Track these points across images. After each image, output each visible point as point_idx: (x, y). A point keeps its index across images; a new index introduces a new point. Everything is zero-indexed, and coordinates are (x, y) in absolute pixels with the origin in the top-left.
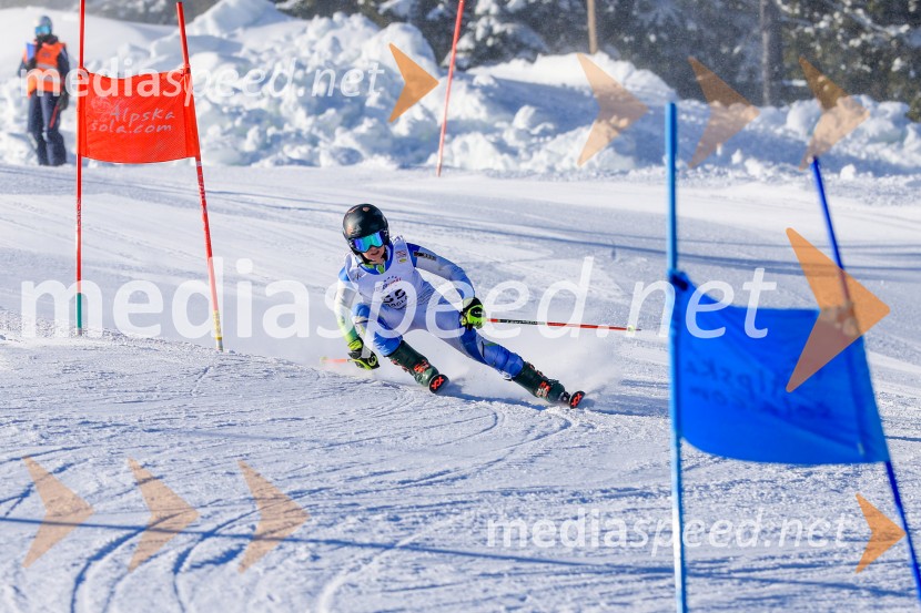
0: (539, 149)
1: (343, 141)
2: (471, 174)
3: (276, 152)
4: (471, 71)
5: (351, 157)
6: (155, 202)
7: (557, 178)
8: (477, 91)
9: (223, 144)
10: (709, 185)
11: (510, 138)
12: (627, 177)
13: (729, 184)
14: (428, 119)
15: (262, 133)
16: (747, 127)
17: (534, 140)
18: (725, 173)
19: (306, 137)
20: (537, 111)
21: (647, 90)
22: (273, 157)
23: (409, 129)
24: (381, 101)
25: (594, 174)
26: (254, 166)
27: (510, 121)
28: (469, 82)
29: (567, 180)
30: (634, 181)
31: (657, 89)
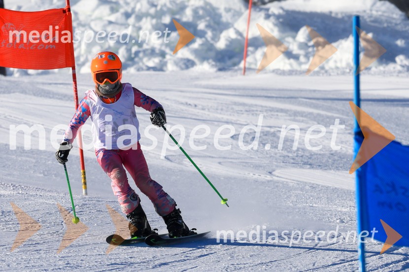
0: (314, 56)
1: (183, 54)
2: (266, 73)
3: (138, 63)
4: (269, 6)
5: (188, 64)
6: (50, 98)
7: (323, 74)
8: (272, 19)
11: (294, 48)
14: (239, 37)
15: (129, 50)
17: (310, 50)
19: (157, 51)
21: (386, 14)
22: (135, 66)
23: (227, 45)
24: (208, 26)
25: (348, 70)
27: (294, 37)
28: (266, 12)
29: (330, 75)
30: (375, 74)
31: (393, 13)
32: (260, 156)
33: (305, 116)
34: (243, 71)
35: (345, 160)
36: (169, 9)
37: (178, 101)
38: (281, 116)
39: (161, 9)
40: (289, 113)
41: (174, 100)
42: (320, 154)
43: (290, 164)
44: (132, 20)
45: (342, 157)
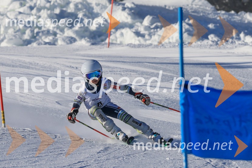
0: (154, 35)
1: (68, 34)
2: (123, 46)
3: (38, 40)
5: (72, 40)
7: (160, 47)
8: (126, 10)
9: (15, 36)
10: (227, 48)
11: (142, 30)
12: (191, 46)
13: (236, 47)
14: (105, 23)
15: (32, 31)
16: (246, 22)
17: (152, 31)
18: (235, 42)
19: (51, 32)
20: (153, 18)
21: (201, 7)
22: (36, 42)
23: (97, 28)
24: (85, 15)
26: (29, 46)
27: (141, 23)
28: (123, 6)
29: (165, 47)
30: (194, 47)
31: (206, 7)
32: (119, 101)
33: (149, 75)
34: (108, 45)
35: (175, 104)
36: (59, 4)
37: (65, 65)
38: (133, 74)
39: (54, 4)
40: (138, 72)
41: (62, 64)
42: (159, 100)
43: (139, 107)
44: (34, 11)
45: (174, 102)
